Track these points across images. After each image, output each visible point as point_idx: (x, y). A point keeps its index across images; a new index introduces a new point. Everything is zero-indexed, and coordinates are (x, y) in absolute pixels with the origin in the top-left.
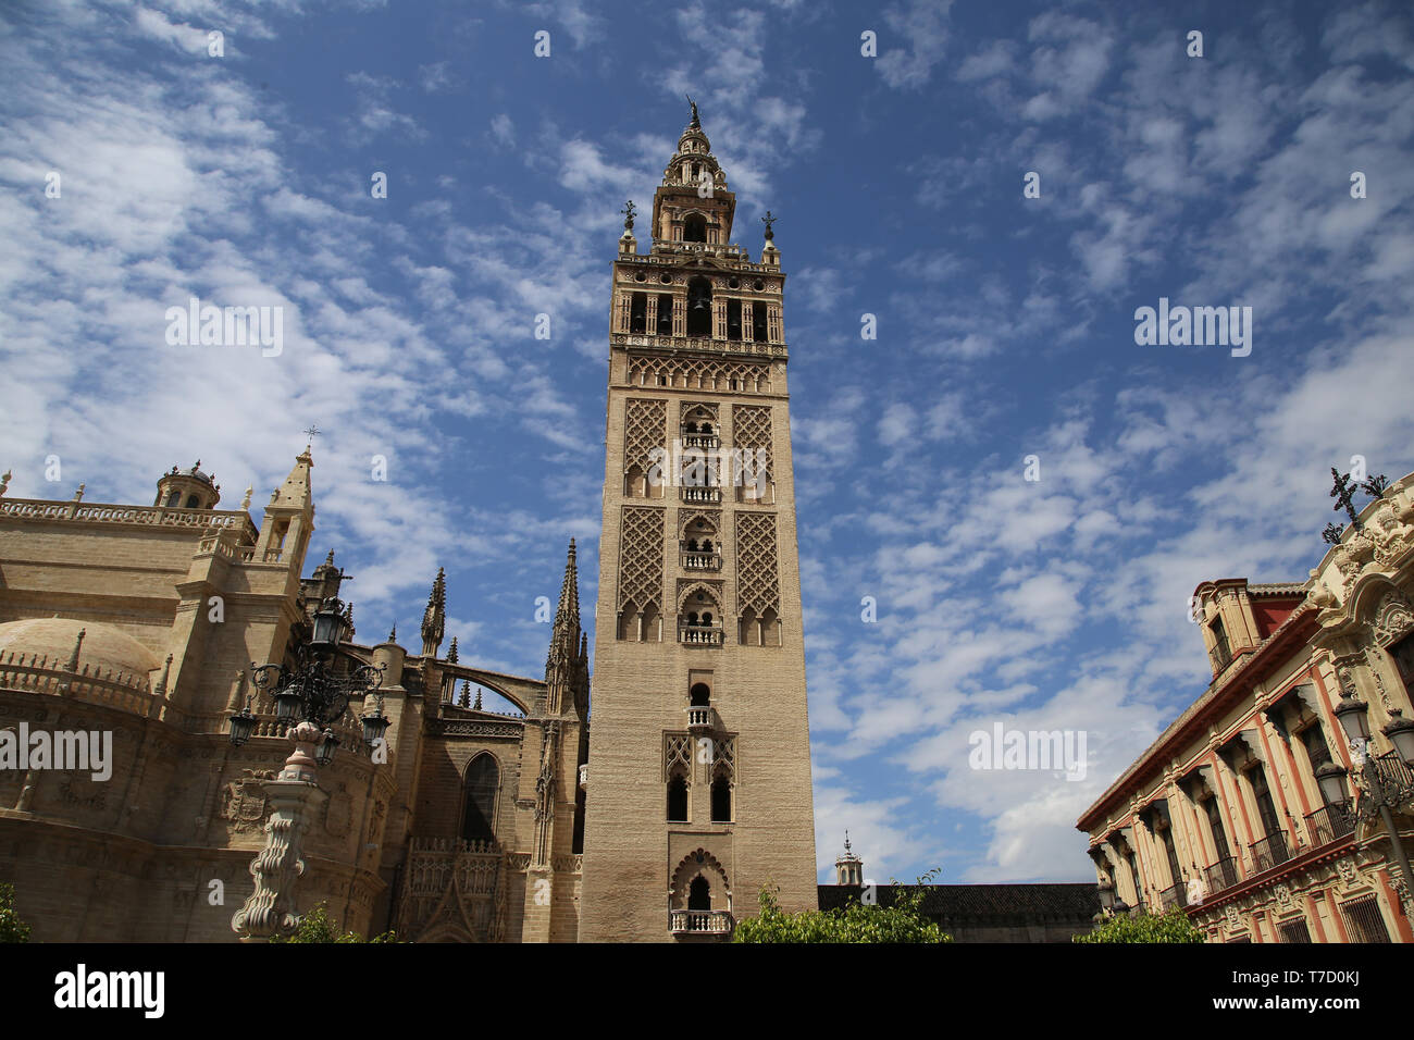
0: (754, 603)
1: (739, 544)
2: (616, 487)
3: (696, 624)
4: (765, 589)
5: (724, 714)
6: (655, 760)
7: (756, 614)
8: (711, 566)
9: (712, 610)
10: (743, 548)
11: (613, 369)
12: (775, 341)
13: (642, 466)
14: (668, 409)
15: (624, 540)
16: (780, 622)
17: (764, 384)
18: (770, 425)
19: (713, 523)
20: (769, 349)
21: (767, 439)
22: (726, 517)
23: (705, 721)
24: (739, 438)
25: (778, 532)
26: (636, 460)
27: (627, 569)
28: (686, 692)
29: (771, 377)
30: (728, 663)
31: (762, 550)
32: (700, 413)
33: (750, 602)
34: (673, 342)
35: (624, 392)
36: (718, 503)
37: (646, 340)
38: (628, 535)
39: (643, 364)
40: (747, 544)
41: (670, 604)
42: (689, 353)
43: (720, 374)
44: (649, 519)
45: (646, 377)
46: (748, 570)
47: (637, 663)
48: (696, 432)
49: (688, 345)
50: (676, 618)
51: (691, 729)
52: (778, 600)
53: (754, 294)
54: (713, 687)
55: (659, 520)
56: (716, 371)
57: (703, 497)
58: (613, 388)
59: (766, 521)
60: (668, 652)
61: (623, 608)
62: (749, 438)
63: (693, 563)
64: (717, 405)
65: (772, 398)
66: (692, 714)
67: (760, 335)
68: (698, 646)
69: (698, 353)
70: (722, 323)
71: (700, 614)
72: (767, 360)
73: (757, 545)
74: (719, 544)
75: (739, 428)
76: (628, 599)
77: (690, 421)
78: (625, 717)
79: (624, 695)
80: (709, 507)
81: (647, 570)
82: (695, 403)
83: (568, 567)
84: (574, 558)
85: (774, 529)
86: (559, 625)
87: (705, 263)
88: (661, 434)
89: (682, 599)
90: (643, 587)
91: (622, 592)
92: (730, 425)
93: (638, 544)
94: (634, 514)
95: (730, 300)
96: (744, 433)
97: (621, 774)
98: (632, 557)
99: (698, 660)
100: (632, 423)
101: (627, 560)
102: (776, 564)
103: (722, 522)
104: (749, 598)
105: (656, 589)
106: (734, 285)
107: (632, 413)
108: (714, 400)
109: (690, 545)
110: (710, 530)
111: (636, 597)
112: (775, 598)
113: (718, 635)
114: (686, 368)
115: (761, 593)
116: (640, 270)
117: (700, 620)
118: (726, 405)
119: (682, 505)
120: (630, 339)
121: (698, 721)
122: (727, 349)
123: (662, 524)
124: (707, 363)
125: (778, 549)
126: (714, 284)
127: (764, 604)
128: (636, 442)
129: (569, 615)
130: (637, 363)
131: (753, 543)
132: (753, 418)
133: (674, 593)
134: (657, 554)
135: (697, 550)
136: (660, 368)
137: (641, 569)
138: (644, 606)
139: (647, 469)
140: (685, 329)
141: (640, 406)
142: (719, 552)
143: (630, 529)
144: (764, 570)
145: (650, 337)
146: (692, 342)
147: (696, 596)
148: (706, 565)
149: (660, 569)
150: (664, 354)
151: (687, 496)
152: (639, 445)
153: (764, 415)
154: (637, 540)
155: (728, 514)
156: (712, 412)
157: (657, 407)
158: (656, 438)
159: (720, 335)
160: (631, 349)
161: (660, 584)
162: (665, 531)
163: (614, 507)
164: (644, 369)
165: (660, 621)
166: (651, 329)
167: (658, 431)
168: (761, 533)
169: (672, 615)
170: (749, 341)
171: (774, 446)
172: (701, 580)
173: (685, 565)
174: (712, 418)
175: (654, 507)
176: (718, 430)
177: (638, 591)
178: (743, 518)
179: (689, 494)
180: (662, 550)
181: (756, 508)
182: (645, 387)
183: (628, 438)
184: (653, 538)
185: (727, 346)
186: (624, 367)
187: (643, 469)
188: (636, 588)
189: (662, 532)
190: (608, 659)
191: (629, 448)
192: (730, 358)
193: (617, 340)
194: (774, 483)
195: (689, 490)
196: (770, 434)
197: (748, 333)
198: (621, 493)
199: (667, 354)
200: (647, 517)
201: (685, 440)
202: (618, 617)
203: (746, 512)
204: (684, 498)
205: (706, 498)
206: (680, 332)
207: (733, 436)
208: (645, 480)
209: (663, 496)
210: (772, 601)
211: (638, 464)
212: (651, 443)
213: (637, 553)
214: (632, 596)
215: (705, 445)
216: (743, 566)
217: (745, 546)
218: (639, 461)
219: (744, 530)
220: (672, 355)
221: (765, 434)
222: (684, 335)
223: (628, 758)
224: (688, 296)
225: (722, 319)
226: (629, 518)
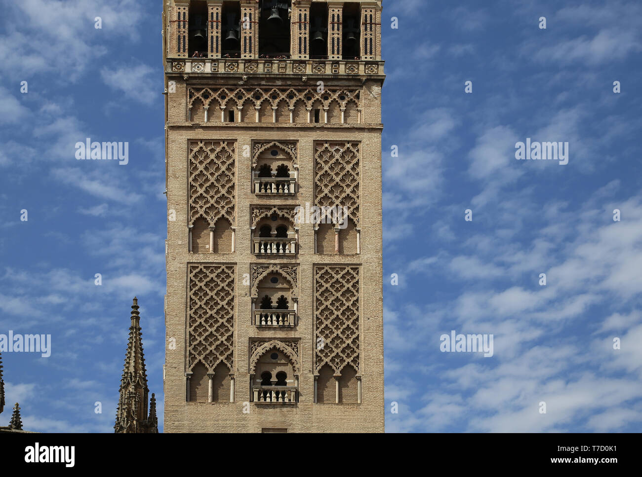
0: (332, 360)
1: (318, 300)
2: (180, 243)
3: (270, 384)
4: (344, 345)
7: (334, 371)
8: (286, 324)
9: (287, 369)
10: (321, 304)
11: (170, 104)
12: (368, 56)
13: (209, 218)
14: (237, 150)
15: (191, 299)
16: (359, 379)
17: (352, 112)
18: (357, 164)
19: (289, 278)
20: (362, 67)
21: (354, 180)
22: (303, 270)
24: (321, 180)
25: (361, 285)
26: (202, 212)
27: (195, 330)
29: (362, 103)
30: (301, 421)
31: (342, 304)
32: (275, 153)
33: (328, 360)
34: (241, 66)
35: (184, 132)
36: (295, 256)
37: (208, 65)
38: (195, 294)
39: (206, 96)
40: (326, 299)
41: (242, 365)
42: (262, 79)
43: (299, 103)
44: (218, 276)
45: (210, 112)
46: (327, 327)
47: (208, 423)
48: (270, 175)
49: (261, 69)
50: (248, 379)
52: (358, 357)
55: (228, 276)
56: (294, 100)
57: (278, 250)
58: (173, 128)
59: (348, 273)
60: (240, 412)
61: (192, 370)
62: (332, 180)
63: (266, 321)
64: (294, 143)
65: (361, 129)
67: (351, 50)
68: (271, 406)
69: (271, 79)
70: (303, 36)
71: (274, 373)
72: (356, 83)
73: (337, 299)
74: (295, 300)
75: (321, 168)
76: (196, 361)
77: (263, 163)
80: (285, 261)
81: (217, 330)
82: (268, 142)
83: (132, 328)
84: (138, 319)
85: (357, 282)
86: (126, 387)
88: (229, 181)
89: (255, 358)
90: (213, 347)
91: (190, 354)
92: (310, 165)
93: (207, 304)
94: (201, 271)
95: (313, 4)
96: (326, 174)
98: (200, 317)
99: (271, 419)
100: (196, 168)
101: (195, 321)
102: (357, 319)
103: (299, 276)
104: (326, 356)
105: (227, 349)
107: (195, 157)
108: (291, 136)
109: (263, 303)
110: (285, 286)
111: (206, 358)
112: (355, 355)
113: (293, 394)
114: (258, 98)
115: (339, 350)
117: (274, 379)
118: (305, 142)
119: (254, 260)
120: (188, 65)
122: (309, 70)
123: (233, 281)
124: (283, 91)
125: (361, 304)
127: (342, 361)
128: (201, 191)
129: (135, 377)
130: (198, 95)
131: (333, 298)
132: (337, 156)
133: (247, 353)
134: (228, 313)
135: (271, 307)
136: (226, 100)
137: (210, 330)
138: (214, 367)
139: (214, 221)
140: (257, 48)
141: (204, 148)
142: (295, 309)
143: (197, 288)
144: (345, 326)
145: (213, 61)
146: (264, 64)
147: (269, 355)
148: (281, 323)
149: (231, 328)
150: (232, 82)
151: (260, 249)
152: (205, 195)
153: (351, 152)
154: (205, 299)
155: (305, 267)
156: (289, 151)
157: (224, 148)
158: (223, 186)
159: (300, 52)
160: (190, 78)
161: (232, 345)
162: (236, 289)
163: (179, 265)
164: (207, 102)
165: (232, 382)
166: (215, 50)
167: (226, 177)
168: (343, 286)
169: (244, 375)
170: (336, 59)
171: (361, 188)
172: (275, 339)
173: (258, 323)
174: (289, 158)
175: (223, 264)
176: (296, 173)
177: (208, 352)
178: (323, 271)
179: (262, 247)
180: (232, 309)
181: (337, 259)
182: (210, 124)
183: (192, 186)
184: (223, 297)
185: (309, 67)
186: (184, 101)
187: (210, 221)
188: (205, 349)
189: (232, 290)
190: (178, 421)
191: (193, 198)
192: (311, 82)
193: (172, 67)
194: (359, 231)
195: (263, 243)
196: (357, 174)
197: (336, 48)
198: (186, 250)
199: (235, 82)
200: (215, 274)
201: (257, 186)
202: (187, 379)
203: (327, 265)
204: (257, 251)
205: (281, 251)
206: (250, 52)
207: (314, 178)
208: (211, 234)
209: (233, 250)
210: (352, 358)
211: (204, 215)
212: (218, 192)
213: (206, 313)
214: (201, 357)
215: (281, 191)
216: (321, 323)
217: (324, 302)
218: (206, 212)
219: (324, 284)
220: (241, 83)
221: (351, 175)
222: (254, 56)
224: (260, 3)
225: (303, 31)
226: (195, 276)
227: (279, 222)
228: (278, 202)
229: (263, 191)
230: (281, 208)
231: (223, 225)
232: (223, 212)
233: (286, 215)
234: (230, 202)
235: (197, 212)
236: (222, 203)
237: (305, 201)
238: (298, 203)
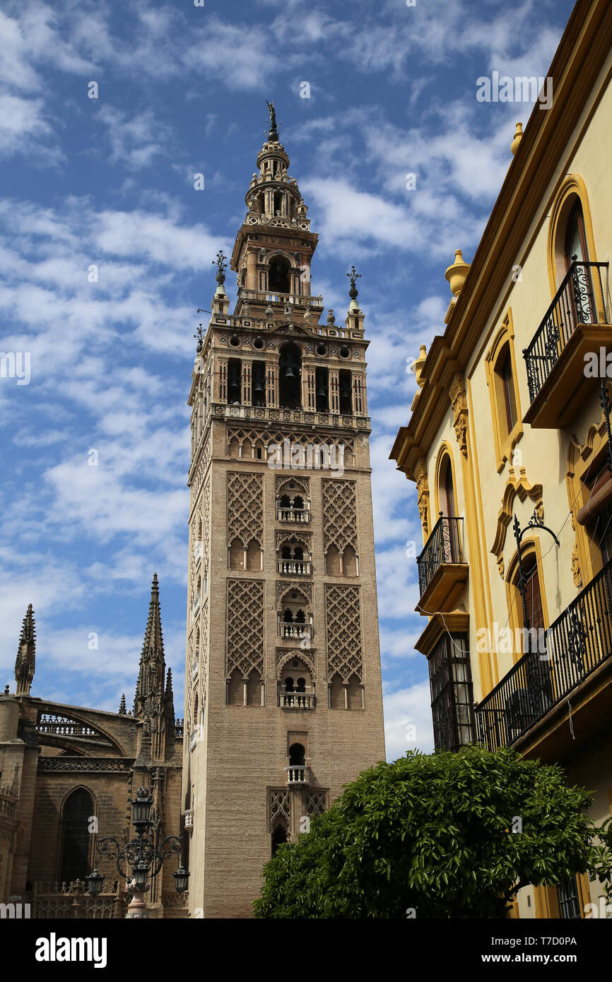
0: (342, 670)
1: (328, 615)
2: (221, 560)
3: (293, 689)
4: (350, 656)
5: (317, 771)
6: (261, 814)
7: (343, 680)
8: (305, 636)
9: (306, 676)
10: (331, 619)
11: (214, 440)
12: (359, 413)
13: (243, 539)
14: (264, 482)
15: (230, 611)
16: (363, 687)
17: (349, 456)
18: (354, 499)
19: (306, 595)
20: (354, 421)
21: (352, 513)
22: (317, 589)
23: (302, 779)
24: (328, 511)
25: (361, 604)
26: (237, 533)
27: (233, 639)
28: (285, 750)
29: (356, 449)
30: (319, 725)
31: (347, 620)
32: (292, 487)
33: (337, 669)
34: (267, 414)
35: (224, 465)
36: (310, 576)
37: (243, 411)
38: (233, 606)
39: (241, 435)
40: (335, 615)
41: (271, 672)
42: (283, 425)
44: (251, 591)
45: (244, 449)
46: (336, 640)
47: (244, 725)
48: (289, 505)
49: (281, 417)
50: (276, 684)
51: (291, 786)
52: (361, 667)
53: (340, 362)
54: (308, 747)
55: (259, 591)
56: (306, 444)
57: (297, 570)
58: (216, 460)
59: (351, 592)
60: (270, 715)
61: (231, 675)
62: (336, 512)
63: (289, 633)
64: (307, 479)
65: (356, 471)
66: (291, 772)
67: (346, 407)
68: (295, 710)
69: (289, 425)
70: (311, 393)
71: (295, 679)
72: (351, 433)
73: (343, 615)
74: (311, 615)
75: (327, 501)
76: (233, 667)
77: (283, 494)
78: (236, 775)
79: (234, 755)
80: (303, 580)
81: (250, 639)
82: (288, 477)
85: (358, 601)
87: (296, 328)
88: (259, 508)
89: (280, 666)
90: (248, 654)
91: (229, 660)
92: (320, 499)
93: (242, 615)
94: (237, 586)
95: (318, 368)
96: (332, 506)
97: (234, 826)
98: (237, 627)
99: (295, 722)
100: (233, 496)
101: (233, 630)
102: (359, 634)
103: (314, 594)
104: (337, 666)
105: (258, 657)
106: (321, 351)
107: (233, 486)
108: (305, 473)
109: (286, 616)
110: (303, 601)
111: (241, 664)
112: (359, 665)
113: (312, 700)
114: (279, 440)
115: (347, 661)
116: (234, 335)
117: (295, 685)
118: (315, 480)
119: (279, 578)
120: (228, 409)
121: (296, 779)
122: (316, 421)
123: (262, 596)
124: (298, 436)
125: (362, 620)
126: (304, 351)
127: (350, 670)
128: (237, 515)
130: (235, 434)
131: (340, 614)
132: (339, 492)
133: (274, 661)
134: (258, 624)
135: (292, 620)
136: (256, 439)
137: (245, 639)
138: (248, 673)
139: (247, 542)
140: (278, 399)
141: (239, 479)
142: (311, 623)
143: (234, 601)
144: (350, 639)
145: (246, 408)
146: (284, 413)
147: (292, 663)
148: (300, 635)
149: (261, 638)
150: (259, 426)
151: (283, 569)
152: (240, 519)
153: (349, 489)
154: (241, 611)
155: (318, 586)
156: (303, 485)
157: (254, 480)
158: (254, 512)
159: (310, 406)
160: (229, 420)
161: (262, 653)
162: (265, 602)
163: (220, 580)
164: (241, 440)
165: (262, 686)
166: (247, 399)
167: (256, 505)
168: (347, 604)
169: (273, 681)
170: (335, 413)
171: (358, 520)
172: (296, 649)
173: (282, 635)
174: (304, 492)
175: (255, 580)
176: (309, 504)
177: (243, 659)
178: (332, 590)
179: (285, 567)
180: (262, 621)
181: (342, 581)
182: (244, 460)
183: (230, 511)
184: (254, 609)
185: (316, 418)
186: (224, 439)
187: (244, 542)
188: (241, 656)
189: (262, 603)
190: (219, 723)
191: (231, 521)
192: (318, 430)
193: (216, 410)
194: (358, 557)
195: (285, 563)
196: (355, 508)
197: (335, 404)
198: (225, 566)
199: (262, 426)
200: (249, 589)
201: (280, 514)
202: (227, 683)
203: (334, 584)
204: (281, 571)
205: (299, 572)
206: (273, 402)
207: (323, 509)
208: (245, 553)
209: (262, 568)
210: (356, 668)
211: (240, 537)
212: (250, 517)
213: (241, 623)
214: (238, 664)
215: (298, 519)
216: (332, 636)
217: (333, 617)
218: (241, 534)
219: (333, 601)
220: (267, 427)
221: (350, 508)
222: (276, 406)
223: (238, 812)
224: (280, 364)
225: (311, 389)
226: (233, 590)
227: (297, 545)
228: (296, 529)
229: (285, 519)
230: (298, 533)
231: (254, 546)
232: (254, 535)
233: (302, 540)
234: (259, 526)
235: (234, 533)
236: (254, 527)
237: (317, 528)
238: (311, 530)
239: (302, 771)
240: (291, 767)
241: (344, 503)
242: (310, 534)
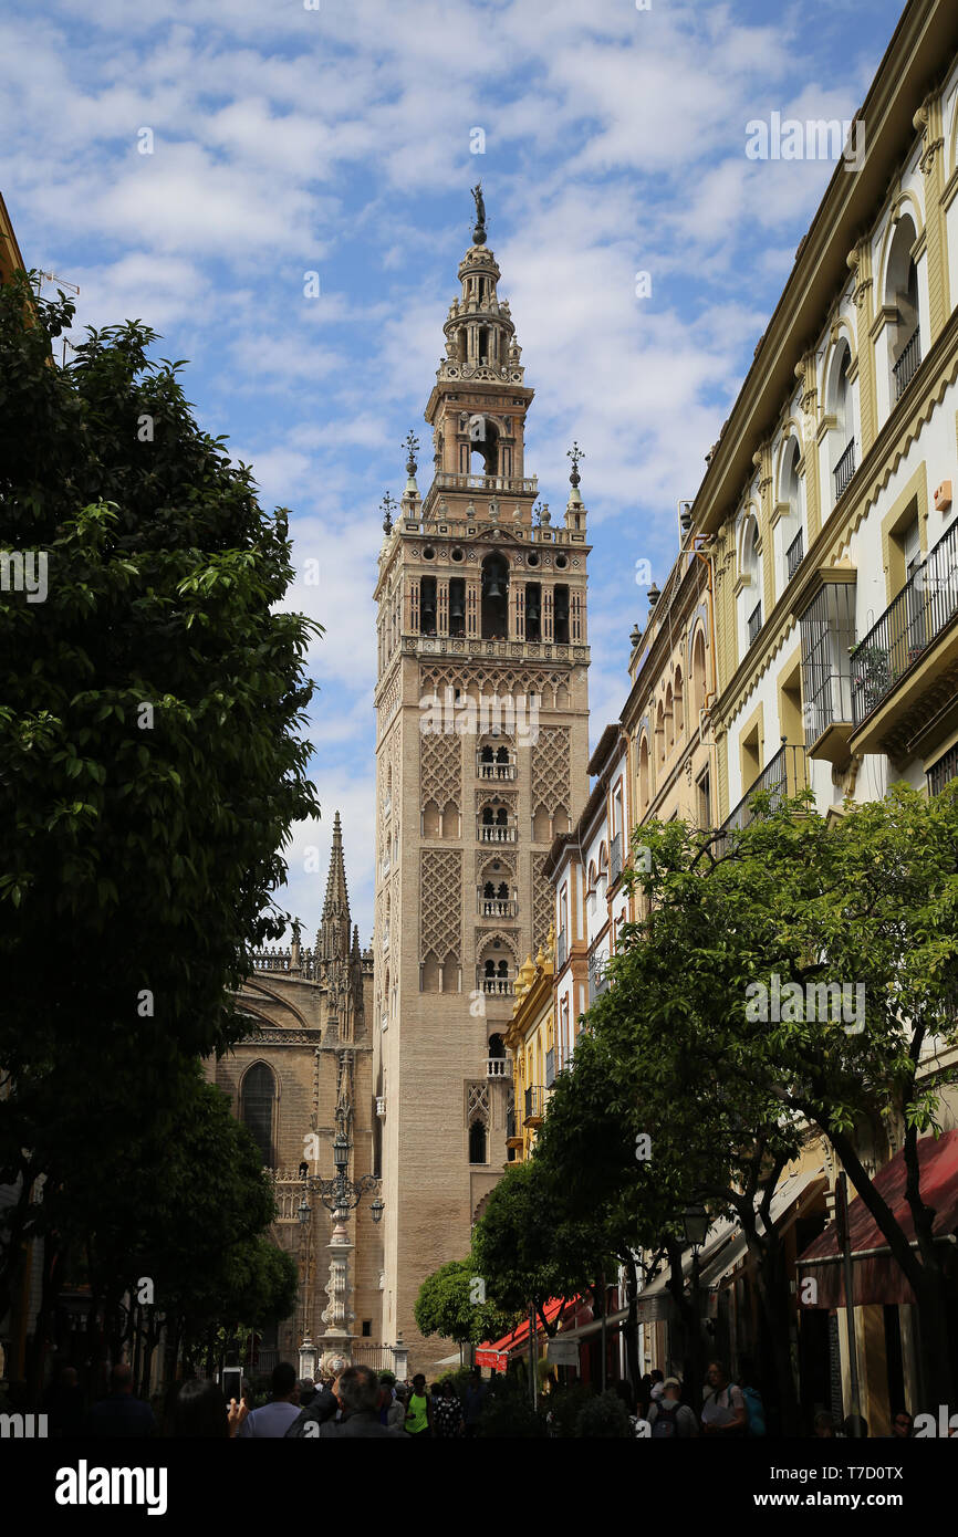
1: (535, 888)
2: (413, 827)
3: (494, 974)
6: (458, 1108)
8: (508, 913)
9: (509, 959)
10: (538, 893)
12: (577, 640)
13: (438, 801)
15: (423, 885)
17: (564, 696)
18: (568, 749)
19: (509, 866)
20: (571, 652)
21: (565, 766)
22: (522, 858)
23: (502, 1072)
24: (536, 765)
26: (432, 795)
27: (427, 918)
28: (484, 1041)
29: (571, 686)
34: (467, 646)
35: (416, 712)
36: (514, 844)
37: (438, 644)
38: (427, 880)
39: (435, 674)
40: (542, 888)
41: (469, 955)
42: (485, 660)
43: (517, 684)
44: (447, 862)
45: (440, 692)
46: (543, 917)
47: (440, 1014)
48: (492, 759)
49: (484, 650)
50: (474, 968)
51: (490, 1079)
53: (555, 575)
55: (456, 863)
56: (513, 681)
57: (500, 837)
58: (407, 708)
60: (468, 1003)
61: (425, 959)
62: (546, 765)
63: (490, 910)
65: (571, 715)
66: (490, 1064)
67: (561, 634)
68: (495, 997)
69: (493, 660)
70: (520, 616)
71: (497, 962)
72: (567, 667)
74: (516, 889)
75: (537, 753)
76: (428, 950)
77: (485, 745)
78: (428, 1067)
79: (430, 1047)
80: (506, 848)
81: (447, 918)
87: (503, 535)
88: (457, 763)
89: (480, 948)
90: (444, 935)
91: (423, 942)
92: (528, 749)
93: (437, 890)
94: (432, 857)
95: (528, 584)
96: (541, 759)
97: (429, 1120)
98: (431, 904)
99: (495, 1010)
100: (427, 749)
101: (427, 908)
103: (519, 864)
105: (456, 938)
106: (533, 562)
107: (427, 738)
109: (488, 891)
110: (506, 873)
111: (437, 947)
114: (481, 678)
116: (428, 546)
117: (497, 968)
119: (479, 846)
120: (421, 643)
121: (496, 1072)
122: (525, 653)
123: (460, 868)
124: (503, 672)
126: (512, 563)
128: (431, 773)
130: (429, 672)
132: (551, 741)
133: (473, 942)
134: (456, 900)
135: (494, 896)
136: (453, 679)
137: (440, 918)
138: (444, 957)
139: (443, 805)
140: (480, 627)
142: (515, 897)
143: (428, 874)
145: (442, 639)
146: (487, 645)
147: (493, 944)
148: (503, 913)
149: (458, 917)
150: (457, 661)
151: (484, 836)
152: (435, 777)
153: (563, 737)
154: (436, 886)
155: (524, 856)
158: (451, 768)
159: (518, 634)
160: (422, 656)
161: (459, 934)
162: (463, 875)
163: (412, 850)
164: (437, 680)
165: (460, 971)
166: (443, 628)
167: (453, 759)
169: (471, 965)
170: (548, 642)
171: (571, 774)
172: (498, 928)
173: (482, 913)
174: (510, 741)
175: (452, 850)
176: (515, 757)
177: (438, 940)
178: (540, 859)
179: (486, 833)
180: (459, 897)
183: (423, 768)
184: (451, 884)
185: (525, 649)
186: (416, 679)
187: (439, 805)
188: (436, 937)
189: (460, 877)
190: (412, 1011)
191: (425, 781)
192: (527, 665)
193: (407, 645)
194: (570, 819)
195: (486, 829)
196: (568, 760)
197: (548, 631)
198: (418, 835)
199: (461, 662)
200: (445, 860)
201: (481, 770)
202: (420, 968)
203: (543, 852)
204: (481, 838)
205: (503, 839)
206: (475, 632)
207: (531, 763)
208: (441, 818)
209: (460, 836)
211: (435, 799)
212: (446, 774)
213: (436, 900)
214: (433, 946)
215: (502, 777)
216: (538, 912)
217: (541, 892)
218: (436, 795)
219: (541, 873)
220: (466, 662)
221: (563, 761)
222: (478, 636)
223: (433, 1106)
224: (482, 580)
225: (520, 611)
226: (427, 861)
227: (500, 806)
228: (499, 787)
229: (486, 775)
230: (502, 793)
231: (452, 808)
232: (451, 796)
233: (506, 801)
234: (457, 785)
235: (428, 795)
236: (451, 787)
237: (523, 787)
238: (517, 788)
239: (502, 1064)
240: (491, 1059)
241: (556, 753)
242: (516, 793)
